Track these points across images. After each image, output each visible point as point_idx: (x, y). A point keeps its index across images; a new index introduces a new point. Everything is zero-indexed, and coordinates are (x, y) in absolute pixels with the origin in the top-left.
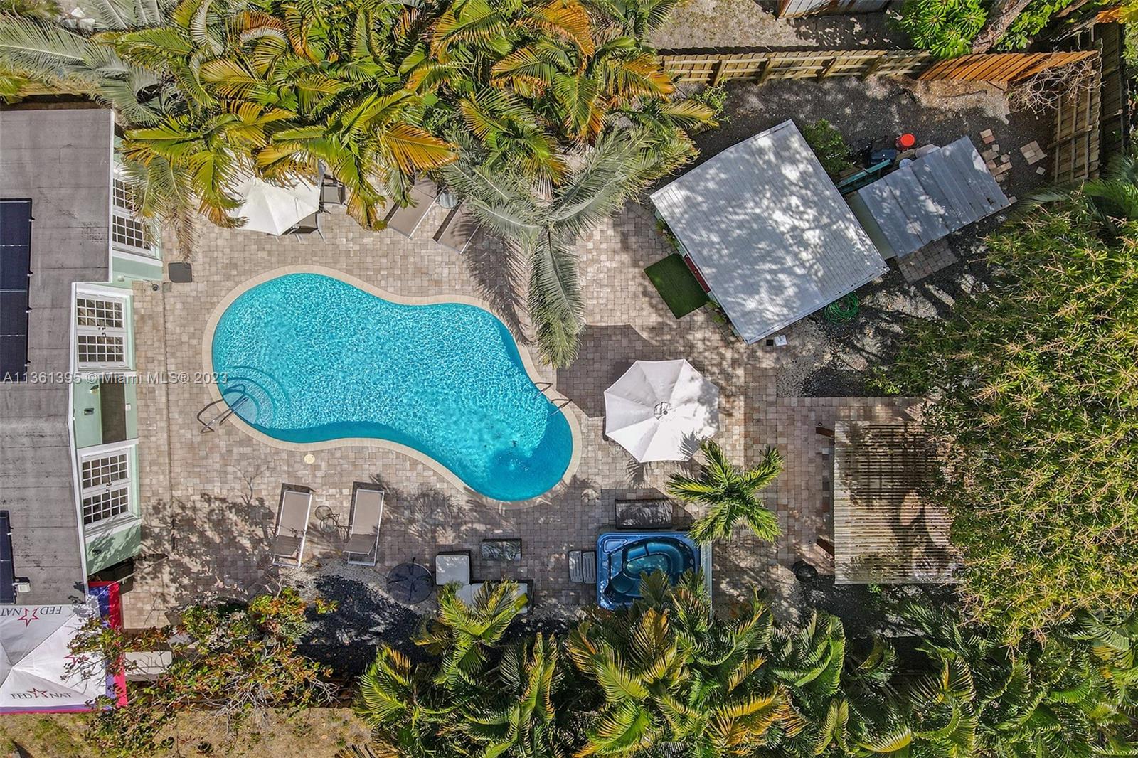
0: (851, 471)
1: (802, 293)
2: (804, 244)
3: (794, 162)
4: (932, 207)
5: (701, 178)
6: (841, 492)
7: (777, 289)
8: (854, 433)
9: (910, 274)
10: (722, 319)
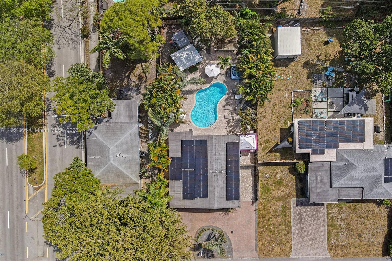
0: (221, 48)
1: (195, 54)
2: (188, 54)
3: (176, 55)
4: (183, 39)
5: (179, 65)
6: (224, 49)
7: (195, 57)
8: (215, 48)
9: (192, 41)
10: (198, 64)
